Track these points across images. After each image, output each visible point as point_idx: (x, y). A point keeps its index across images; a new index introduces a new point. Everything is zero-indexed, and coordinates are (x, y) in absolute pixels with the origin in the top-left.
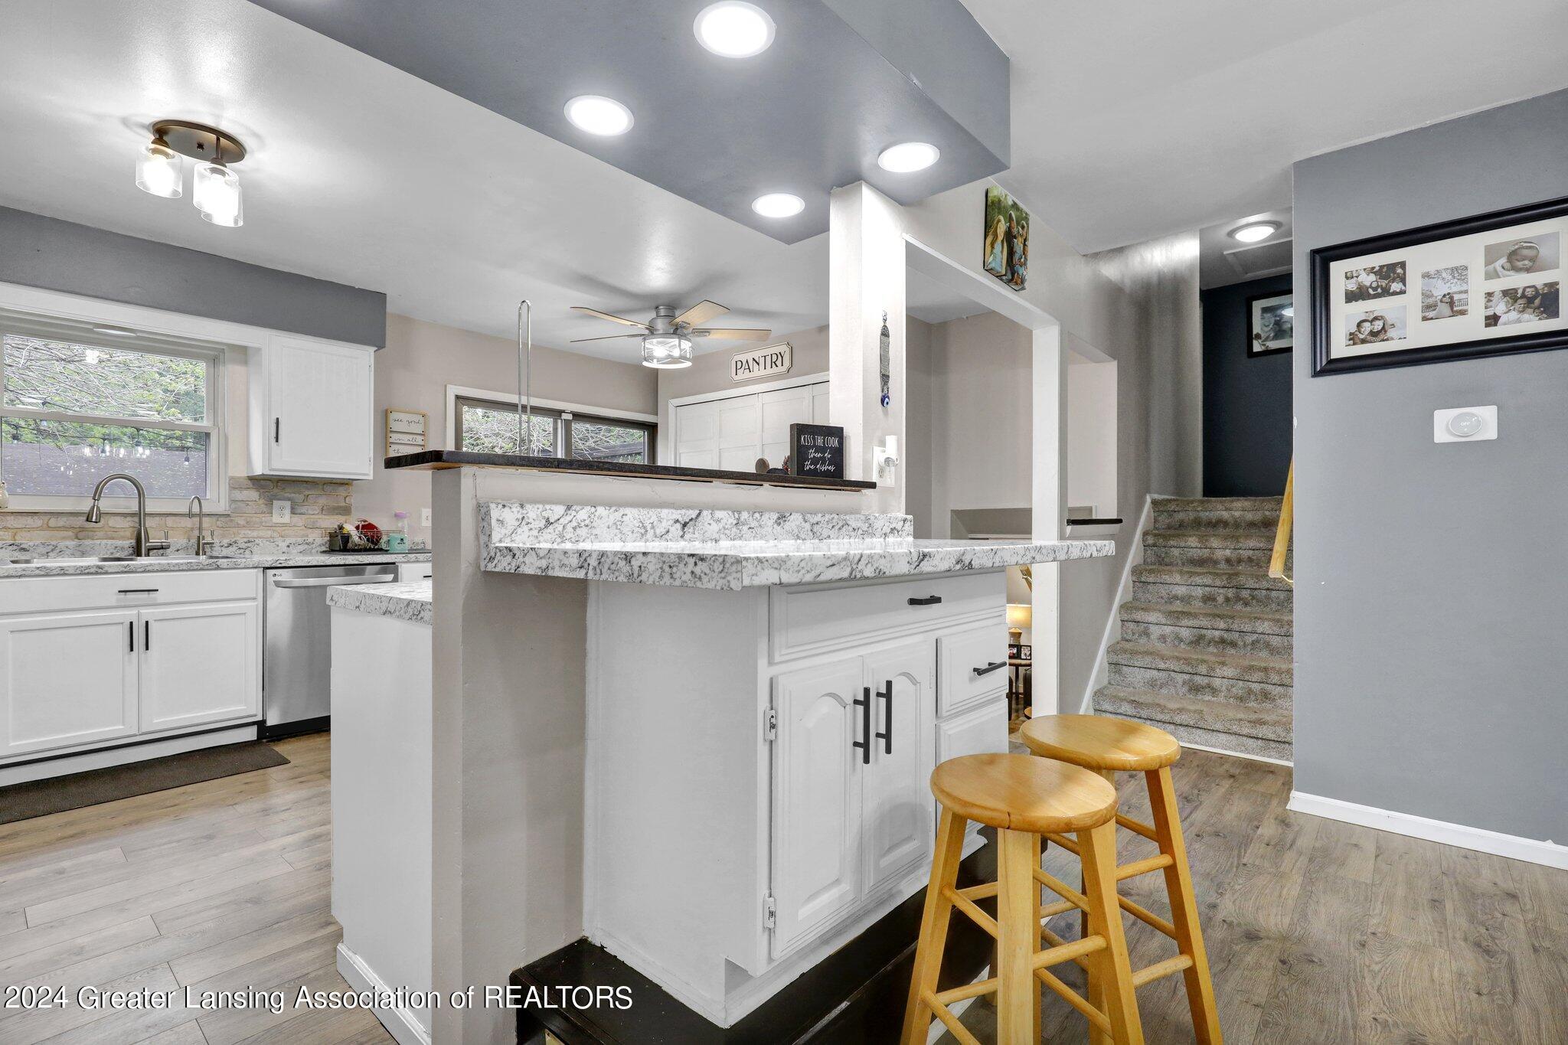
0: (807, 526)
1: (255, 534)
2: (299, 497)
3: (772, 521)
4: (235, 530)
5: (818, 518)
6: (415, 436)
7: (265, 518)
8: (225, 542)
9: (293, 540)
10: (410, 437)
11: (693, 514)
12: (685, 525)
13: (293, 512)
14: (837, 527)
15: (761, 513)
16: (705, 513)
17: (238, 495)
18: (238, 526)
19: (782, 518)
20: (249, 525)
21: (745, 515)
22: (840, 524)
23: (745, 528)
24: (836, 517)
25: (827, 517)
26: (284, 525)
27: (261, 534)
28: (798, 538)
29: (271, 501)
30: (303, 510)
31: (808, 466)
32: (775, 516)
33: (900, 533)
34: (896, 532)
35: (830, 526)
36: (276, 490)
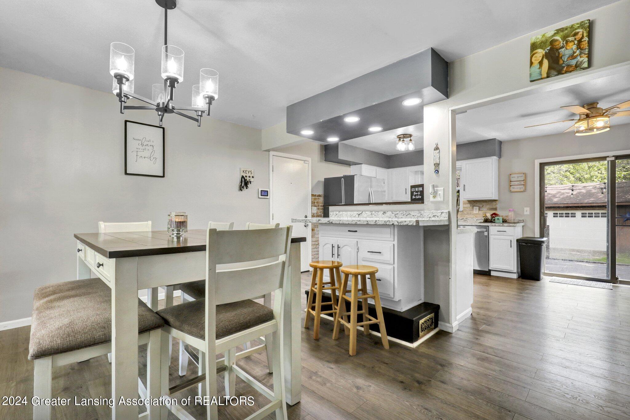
0: (393, 215)
1: (469, 216)
2: (481, 206)
3: (381, 214)
4: (464, 215)
5: (398, 212)
6: (520, 182)
7: (472, 212)
8: (461, 218)
9: (478, 218)
10: (519, 182)
11: (361, 212)
12: (359, 214)
13: (479, 210)
14: (405, 215)
15: (378, 212)
16: (363, 212)
17: (465, 206)
18: (465, 214)
19: (384, 213)
20: (468, 214)
21: (373, 212)
22: (407, 214)
23: (374, 215)
24: (405, 212)
25: (401, 212)
26: (477, 214)
27: (471, 216)
28: (390, 218)
29: (473, 207)
30: (482, 209)
31: (414, 197)
32: (382, 212)
33: (439, 217)
34: (437, 217)
35: (402, 215)
36: (475, 204)
